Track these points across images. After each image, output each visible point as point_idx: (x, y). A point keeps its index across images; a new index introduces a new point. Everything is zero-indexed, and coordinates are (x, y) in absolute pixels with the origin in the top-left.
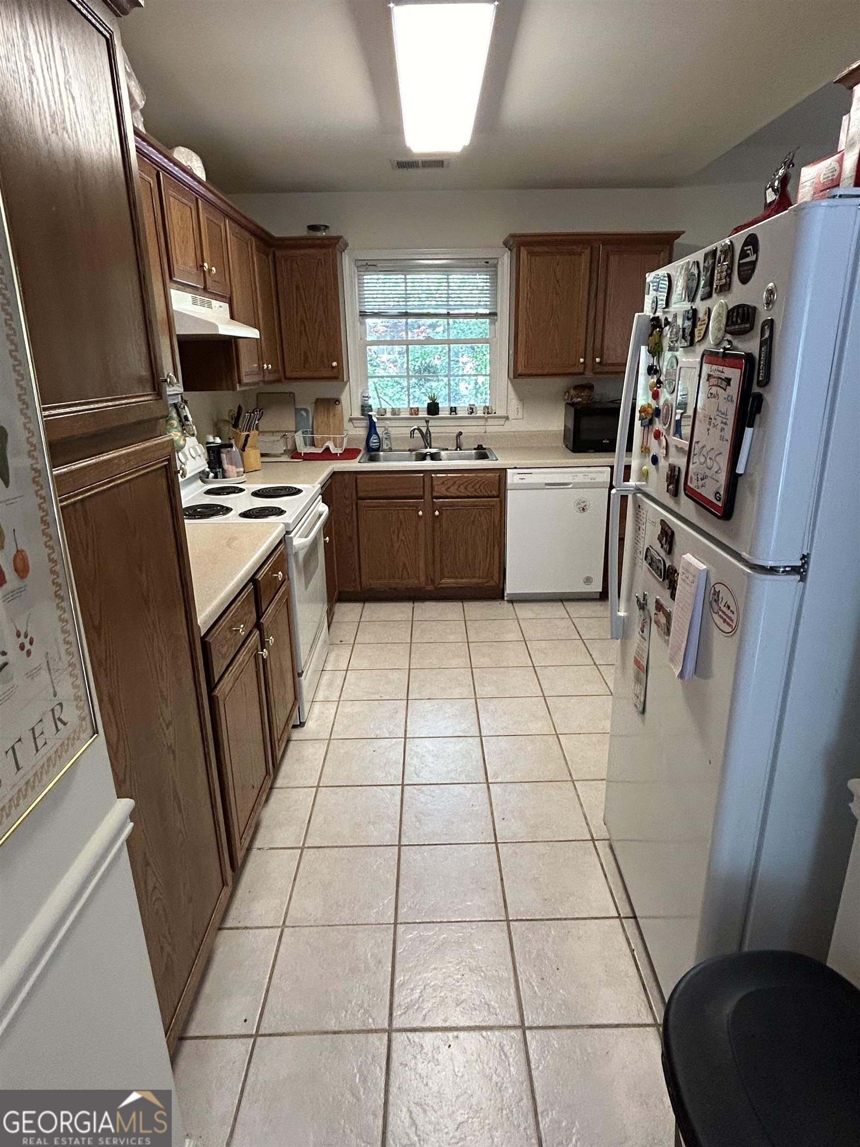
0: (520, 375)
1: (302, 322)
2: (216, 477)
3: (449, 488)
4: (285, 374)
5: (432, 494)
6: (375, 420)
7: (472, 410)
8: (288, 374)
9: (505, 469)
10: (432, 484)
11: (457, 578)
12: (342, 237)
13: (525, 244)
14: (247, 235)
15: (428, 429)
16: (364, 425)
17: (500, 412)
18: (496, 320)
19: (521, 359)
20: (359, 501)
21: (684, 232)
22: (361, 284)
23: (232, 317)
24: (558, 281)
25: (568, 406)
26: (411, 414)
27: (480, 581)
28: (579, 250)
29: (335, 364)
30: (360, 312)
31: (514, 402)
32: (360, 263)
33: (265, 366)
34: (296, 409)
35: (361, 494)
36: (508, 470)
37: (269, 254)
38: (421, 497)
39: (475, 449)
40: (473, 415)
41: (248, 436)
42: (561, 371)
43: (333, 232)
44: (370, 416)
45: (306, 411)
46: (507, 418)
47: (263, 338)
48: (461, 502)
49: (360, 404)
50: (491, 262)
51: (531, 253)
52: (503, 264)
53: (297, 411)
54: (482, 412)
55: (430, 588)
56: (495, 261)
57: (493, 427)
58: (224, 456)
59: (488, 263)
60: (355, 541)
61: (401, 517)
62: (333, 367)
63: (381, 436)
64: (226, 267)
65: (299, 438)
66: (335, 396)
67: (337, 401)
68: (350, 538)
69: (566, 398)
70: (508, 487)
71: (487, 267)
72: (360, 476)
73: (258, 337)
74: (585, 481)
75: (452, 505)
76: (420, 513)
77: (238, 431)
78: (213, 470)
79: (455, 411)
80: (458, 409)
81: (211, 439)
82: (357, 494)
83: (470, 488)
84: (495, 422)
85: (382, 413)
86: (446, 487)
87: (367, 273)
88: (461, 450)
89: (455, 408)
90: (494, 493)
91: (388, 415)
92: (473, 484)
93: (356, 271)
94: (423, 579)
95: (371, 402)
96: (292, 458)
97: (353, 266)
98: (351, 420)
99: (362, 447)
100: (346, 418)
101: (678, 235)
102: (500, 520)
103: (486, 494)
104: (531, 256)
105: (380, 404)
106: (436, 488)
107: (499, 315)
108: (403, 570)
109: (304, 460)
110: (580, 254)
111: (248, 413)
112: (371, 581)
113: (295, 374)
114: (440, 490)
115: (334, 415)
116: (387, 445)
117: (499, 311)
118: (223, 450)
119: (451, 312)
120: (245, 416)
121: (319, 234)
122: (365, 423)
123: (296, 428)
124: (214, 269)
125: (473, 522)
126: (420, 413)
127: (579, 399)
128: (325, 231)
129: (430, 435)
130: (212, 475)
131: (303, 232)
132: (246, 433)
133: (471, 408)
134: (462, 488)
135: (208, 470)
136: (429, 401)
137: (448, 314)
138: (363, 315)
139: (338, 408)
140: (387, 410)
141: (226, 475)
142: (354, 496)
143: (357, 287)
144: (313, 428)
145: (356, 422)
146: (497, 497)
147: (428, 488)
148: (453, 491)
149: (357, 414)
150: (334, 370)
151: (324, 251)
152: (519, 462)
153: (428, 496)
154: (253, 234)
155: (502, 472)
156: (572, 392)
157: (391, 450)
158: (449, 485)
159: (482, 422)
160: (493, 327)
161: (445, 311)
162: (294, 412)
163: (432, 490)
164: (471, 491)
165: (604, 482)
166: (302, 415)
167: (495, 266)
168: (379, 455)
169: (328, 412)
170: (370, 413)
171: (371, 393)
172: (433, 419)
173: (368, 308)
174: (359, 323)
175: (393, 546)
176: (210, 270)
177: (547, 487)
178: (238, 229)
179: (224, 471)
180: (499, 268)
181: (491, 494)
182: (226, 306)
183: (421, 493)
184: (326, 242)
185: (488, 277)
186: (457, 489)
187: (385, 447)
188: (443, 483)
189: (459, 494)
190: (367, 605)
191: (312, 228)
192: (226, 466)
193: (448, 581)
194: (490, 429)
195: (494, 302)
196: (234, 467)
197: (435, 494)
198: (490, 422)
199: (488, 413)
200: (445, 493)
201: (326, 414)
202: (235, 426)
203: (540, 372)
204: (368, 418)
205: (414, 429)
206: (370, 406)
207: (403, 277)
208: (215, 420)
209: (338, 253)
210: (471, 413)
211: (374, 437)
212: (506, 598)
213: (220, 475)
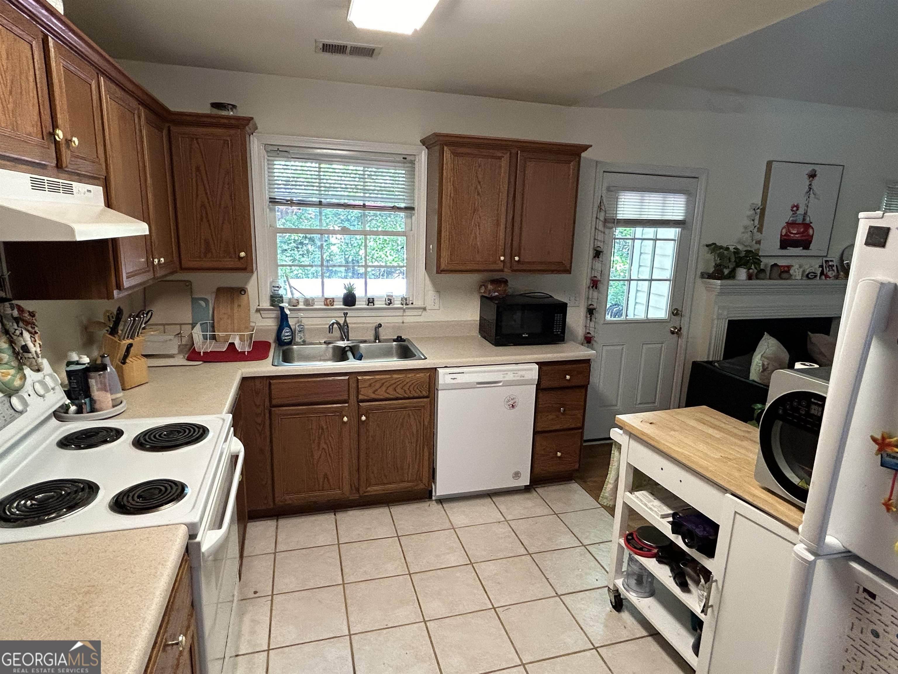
0: (442, 271)
1: (203, 206)
2: (80, 411)
3: (377, 390)
4: (180, 263)
5: (357, 397)
6: (288, 312)
7: (390, 302)
8: (185, 264)
9: (436, 368)
10: (358, 386)
11: (384, 484)
12: (252, 118)
13: (449, 144)
14: (134, 104)
15: (345, 321)
16: (274, 315)
17: (418, 303)
18: (414, 214)
19: (445, 254)
20: (273, 409)
21: (591, 146)
22: (271, 169)
23: (109, 204)
24: (479, 182)
25: (484, 299)
26: (327, 305)
27: (410, 484)
28: (500, 155)
29: (243, 254)
30: (270, 198)
31: (431, 293)
32: (271, 148)
33: (156, 261)
34: (192, 298)
35: (274, 402)
36: (440, 370)
37: (163, 129)
38: (345, 402)
39: (394, 341)
40: (391, 306)
41: (130, 345)
42: (481, 267)
43: (241, 112)
44: (282, 309)
45: (206, 300)
46: (424, 309)
47: (154, 234)
48: (390, 404)
49: (269, 294)
50: (409, 158)
51: (455, 154)
52: (420, 160)
53: (195, 301)
54: (400, 302)
55: (356, 496)
56: (412, 158)
57: (411, 318)
58: (92, 382)
59: (405, 158)
60: (268, 455)
61: (323, 423)
62: (240, 258)
63: (293, 327)
64: (100, 140)
65: (198, 334)
66: (240, 285)
67: (242, 291)
68: (262, 451)
69: (482, 291)
70: (440, 387)
71: (404, 163)
72: (274, 381)
73: (147, 233)
74: (514, 379)
75: (377, 408)
76: (345, 419)
77: (116, 339)
78: (77, 402)
79: (373, 302)
80: (375, 300)
81: (75, 357)
82: (270, 401)
83: (399, 390)
84: (415, 313)
85: (294, 303)
86: (374, 389)
87: (277, 159)
88: (379, 342)
89: (373, 299)
90: (425, 393)
91: (301, 306)
92: (401, 385)
93: (266, 156)
94: (346, 488)
95: (281, 292)
96: (189, 359)
97: (263, 152)
98: (258, 311)
99: (271, 338)
100: (253, 309)
101: (585, 148)
102: (429, 422)
103: (416, 395)
104: (455, 156)
105: (292, 294)
106: (363, 391)
107: (416, 209)
108: (323, 482)
109: (205, 362)
110: (500, 158)
111: (130, 317)
112: (287, 497)
113: (192, 264)
114: (366, 393)
115: (239, 306)
116: (301, 338)
117: (416, 206)
118: (92, 374)
119: (367, 204)
120: (126, 322)
121: (224, 113)
122: (274, 314)
123: (193, 318)
124: (75, 139)
125: (402, 425)
126: (335, 303)
127: (496, 294)
128: (232, 110)
129: (348, 327)
130: (73, 408)
131: (207, 110)
132: (130, 341)
133: (389, 300)
134: (391, 390)
135: (68, 401)
136: (346, 292)
137: (364, 206)
138: (273, 201)
139: (244, 297)
140: (300, 300)
141: (97, 406)
142: (267, 403)
143: (266, 172)
144: (213, 320)
145: (265, 314)
146: (427, 397)
147: (353, 392)
148: (382, 393)
149: (266, 304)
150: (242, 261)
151: (232, 132)
152: (449, 361)
153: (353, 399)
154: (142, 103)
155: (433, 371)
156: (490, 287)
157: (304, 343)
158: (377, 387)
159: (400, 313)
160: (409, 220)
161: (361, 203)
162: (190, 303)
163: (358, 393)
164: (400, 393)
165: (532, 380)
166: (200, 305)
167: (412, 162)
168: (293, 349)
169: (233, 302)
170: (281, 305)
171: (281, 282)
172: (350, 310)
173: (278, 195)
174: (268, 210)
175: (312, 456)
176: (68, 142)
177: (478, 386)
178: (119, 93)
179: (93, 402)
180: (417, 165)
181: (422, 395)
182: (98, 191)
183: (345, 397)
184: (233, 122)
185: (404, 172)
186: (385, 391)
187: (298, 339)
188: (370, 385)
189: (387, 396)
190: (282, 522)
191: (216, 106)
192: (96, 394)
193: (375, 488)
194: (407, 319)
195: (412, 197)
196: (109, 395)
197: (361, 397)
198: (408, 313)
199: (407, 304)
200: (373, 396)
201: (229, 306)
202: (113, 331)
203: (463, 268)
204: (278, 309)
205: (333, 324)
206: (281, 297)
207: (317, 165)
208: (85, 322)
209: (247, 136)
210: (389, 304)
211: (286, 329)
212: (434, 498)
213: (87, 408)
